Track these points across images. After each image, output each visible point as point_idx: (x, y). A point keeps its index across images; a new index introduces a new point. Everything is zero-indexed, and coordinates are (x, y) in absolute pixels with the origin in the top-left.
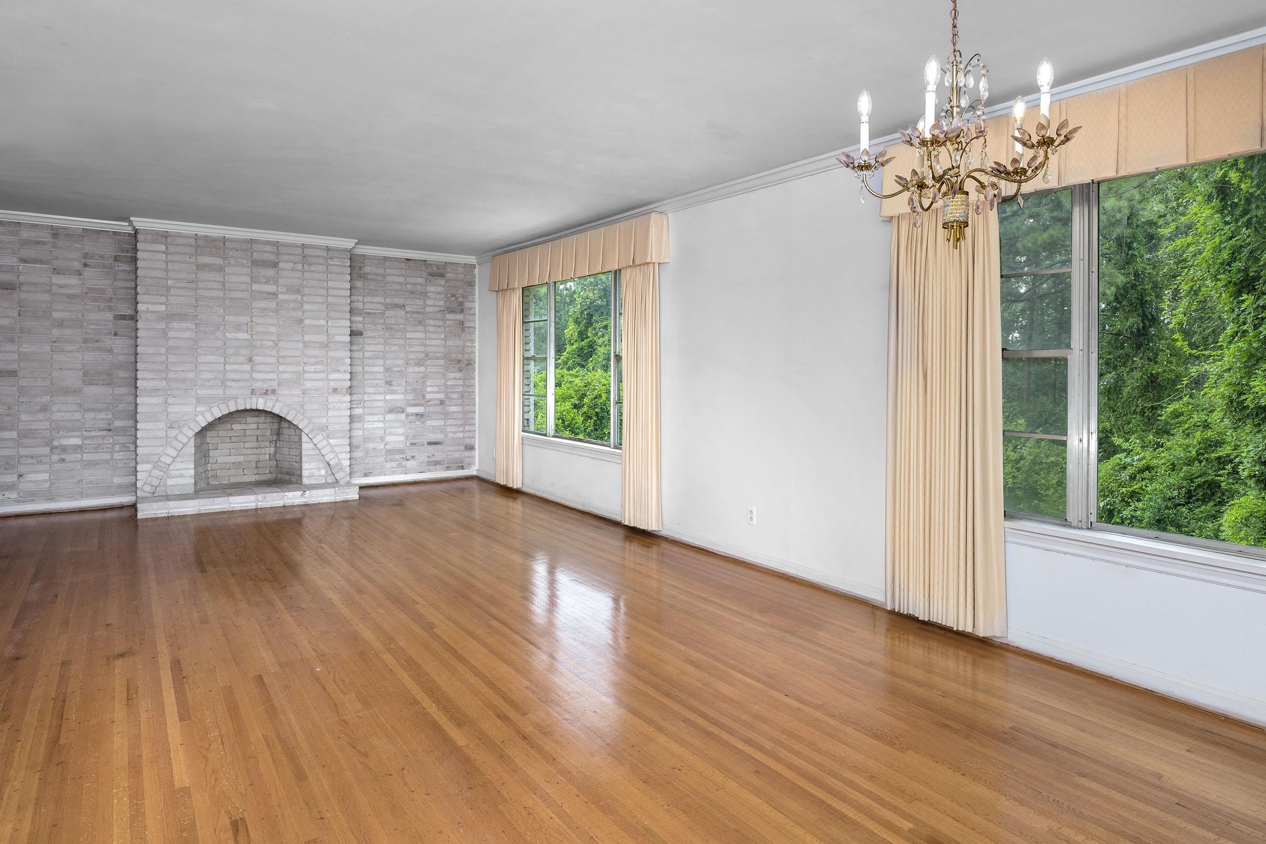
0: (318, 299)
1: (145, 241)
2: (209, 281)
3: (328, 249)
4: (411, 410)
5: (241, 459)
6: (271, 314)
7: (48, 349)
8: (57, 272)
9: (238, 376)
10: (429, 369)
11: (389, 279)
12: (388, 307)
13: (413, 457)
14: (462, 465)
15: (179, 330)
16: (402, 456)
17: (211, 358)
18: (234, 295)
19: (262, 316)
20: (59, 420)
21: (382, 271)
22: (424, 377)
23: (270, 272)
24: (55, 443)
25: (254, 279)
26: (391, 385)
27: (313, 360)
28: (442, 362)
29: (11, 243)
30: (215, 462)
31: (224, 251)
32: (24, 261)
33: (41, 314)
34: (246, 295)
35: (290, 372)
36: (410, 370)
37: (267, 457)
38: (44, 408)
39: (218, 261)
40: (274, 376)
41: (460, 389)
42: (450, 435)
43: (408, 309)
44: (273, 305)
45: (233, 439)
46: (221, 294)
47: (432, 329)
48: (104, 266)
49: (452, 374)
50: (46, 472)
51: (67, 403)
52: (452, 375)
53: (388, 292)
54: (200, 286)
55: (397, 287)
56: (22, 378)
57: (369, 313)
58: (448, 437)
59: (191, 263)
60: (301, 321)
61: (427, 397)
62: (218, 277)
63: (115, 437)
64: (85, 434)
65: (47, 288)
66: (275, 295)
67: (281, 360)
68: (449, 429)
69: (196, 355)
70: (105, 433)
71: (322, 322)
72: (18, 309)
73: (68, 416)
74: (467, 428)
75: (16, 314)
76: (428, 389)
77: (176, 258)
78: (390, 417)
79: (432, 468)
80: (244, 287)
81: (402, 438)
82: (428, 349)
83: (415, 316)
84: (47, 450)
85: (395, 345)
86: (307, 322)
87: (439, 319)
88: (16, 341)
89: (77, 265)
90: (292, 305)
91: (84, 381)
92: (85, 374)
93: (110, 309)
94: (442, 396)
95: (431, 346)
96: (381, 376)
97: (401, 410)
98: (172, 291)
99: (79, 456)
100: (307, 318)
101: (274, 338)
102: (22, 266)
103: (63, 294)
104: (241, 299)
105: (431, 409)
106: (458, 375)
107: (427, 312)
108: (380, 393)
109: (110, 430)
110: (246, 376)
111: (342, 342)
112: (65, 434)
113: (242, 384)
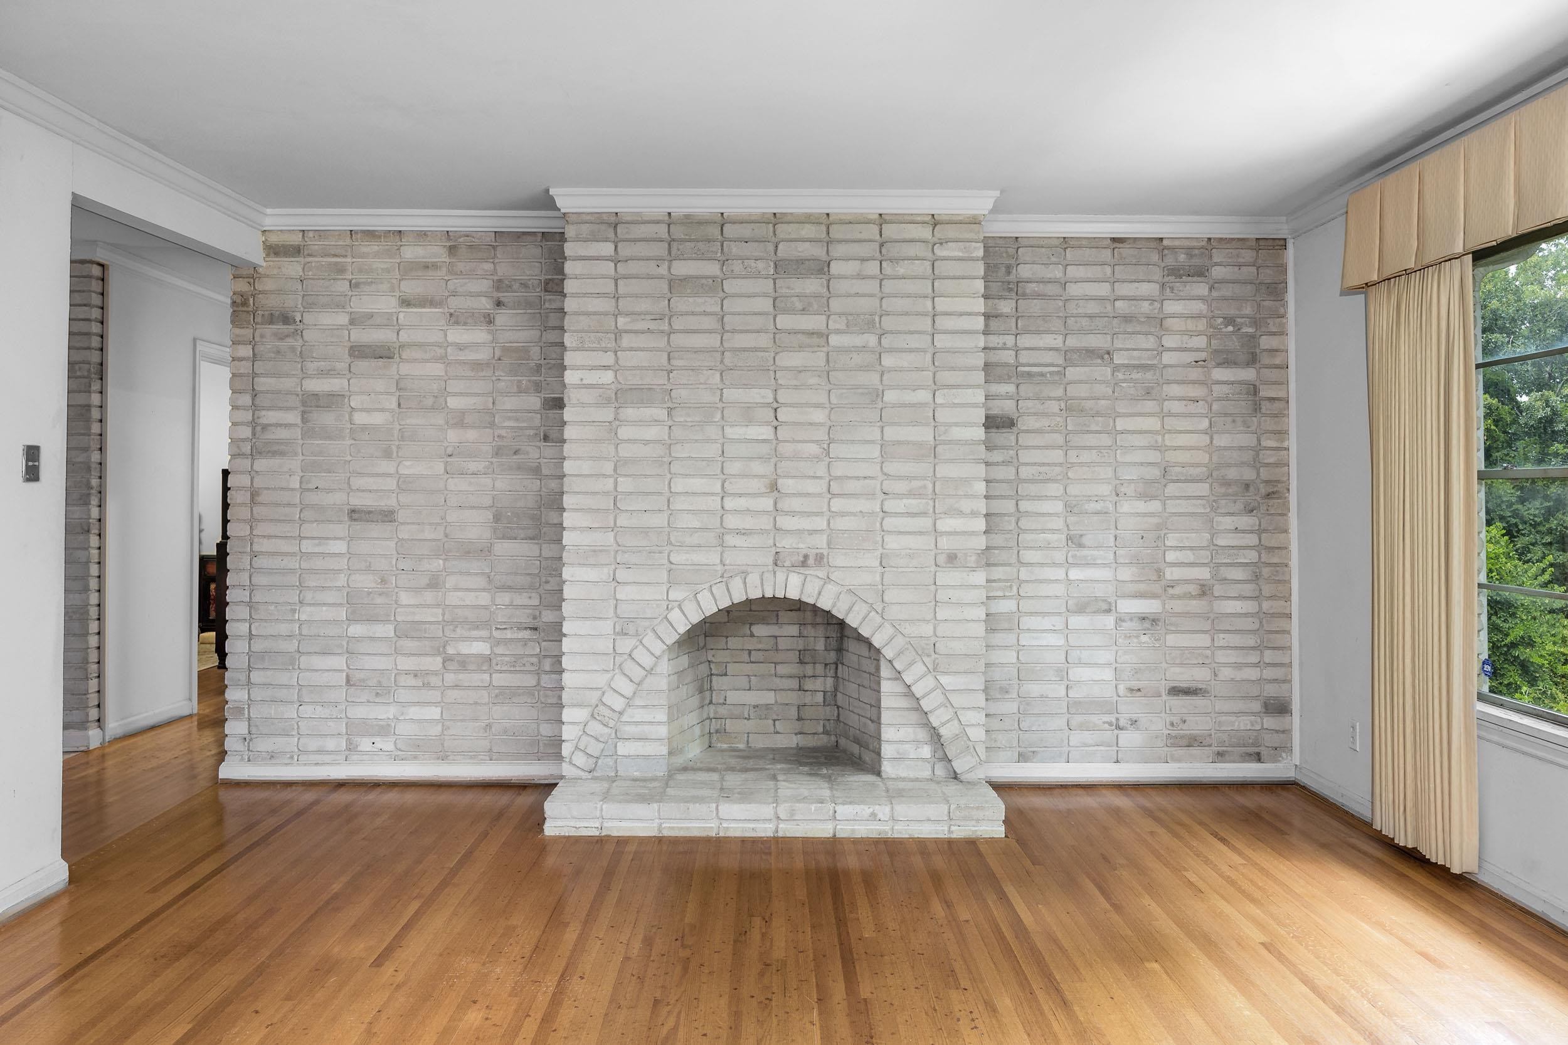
0: (914, 342)
1: (578, 239)
2: (693, 314)
3: (935, 222)
4: (1129, 606)
5: (769, 698)
6: (813, 381)
7: (439, 467)
8: (454, 319)
9: (748, 523)
10: (1173, 506)
11: (1074, 290)
12: (1072, 356)
13: (1134, 722)
14: (1256, 750)
15: (640, 423)
16: (1107, 718)
17: (697, 484)
18: (741, 341)
19: (796, 387)
20: (455, 607)
21: (1057, 272)
22: (1158, 527)
23: (812, 285)
24: (451, 651)
25: (778, 305)
26: (1081, 546)
27: (900, 487)
28: (1203, 489)
29: (388, 271)
30: (722, 701)
31: (722, 246)
32: (406, 302)
33: (429, 402)
34: (764, 340)
35: (853, 514)
36: (1126, 507)
37: (819, 698)
38: (434, 584)
39: (712, 269)
40: (821, 523)
41: (1252, 556)
42: (1226, 673)
43: (1119, 359)
44: (819, 359)
45: (755, 656)
46: (713, 341)
47: (1176, 407)
48: (528, 304)
49: (1228, 519)
50: (436, 704)
51: (469, 574)
52: (1228, 522)
53: (1071, 321)
54: (678, 324)
55: (1092, 308)
56: (402, 524)
57: (1029, 374)
58: (1221, 677)
59: (662, 277)
60: (879, 394)
61: (1168, 576)
62: (711, 304)
63: (544, 644)
64: (497, 634)
65: (440, 351)
66: (823, 336)
67: (835, 488)
68: (1221, 657)
69: (669, 476)
70: (527, 634)
71: (923, 396)
72: (398, 394)
73: (470, 599)
74: (1269, 656)
75: (394, 405)
76: (1171, 556)
77: (633, 268)
78: (1076, 621)
79: (1180, 752)
80: (757, 322)
81: (1108, 674)
82: (1171, 456)
83: (1135, 376)
84: (436, 663)
85: (1090, 448)
86: (890, 396)
87: (1194, 382)
88: (395, 454)
89: (485, 304)
90: (857, 359)
91: (495, 530)
92: (497, 518)
93: (538, 387)
94: (1204, 574)
95: (1176, 448)
96: (1058, 523)
97: (1105, 606)
98: (626, 341)
99: (486, 677)
100: (891, 387)
101: (821, 435)
102: (406, 315)
103: (464, 363)
104: (756, 350)
105: (1178, 606)
106: (1246, 521)
107: (1165, 366)
108: (1054, 564)
109: (536, 629)
110: (765, 523)
111: (966, 443)
112: (466, 634)
113: (754, 541)
